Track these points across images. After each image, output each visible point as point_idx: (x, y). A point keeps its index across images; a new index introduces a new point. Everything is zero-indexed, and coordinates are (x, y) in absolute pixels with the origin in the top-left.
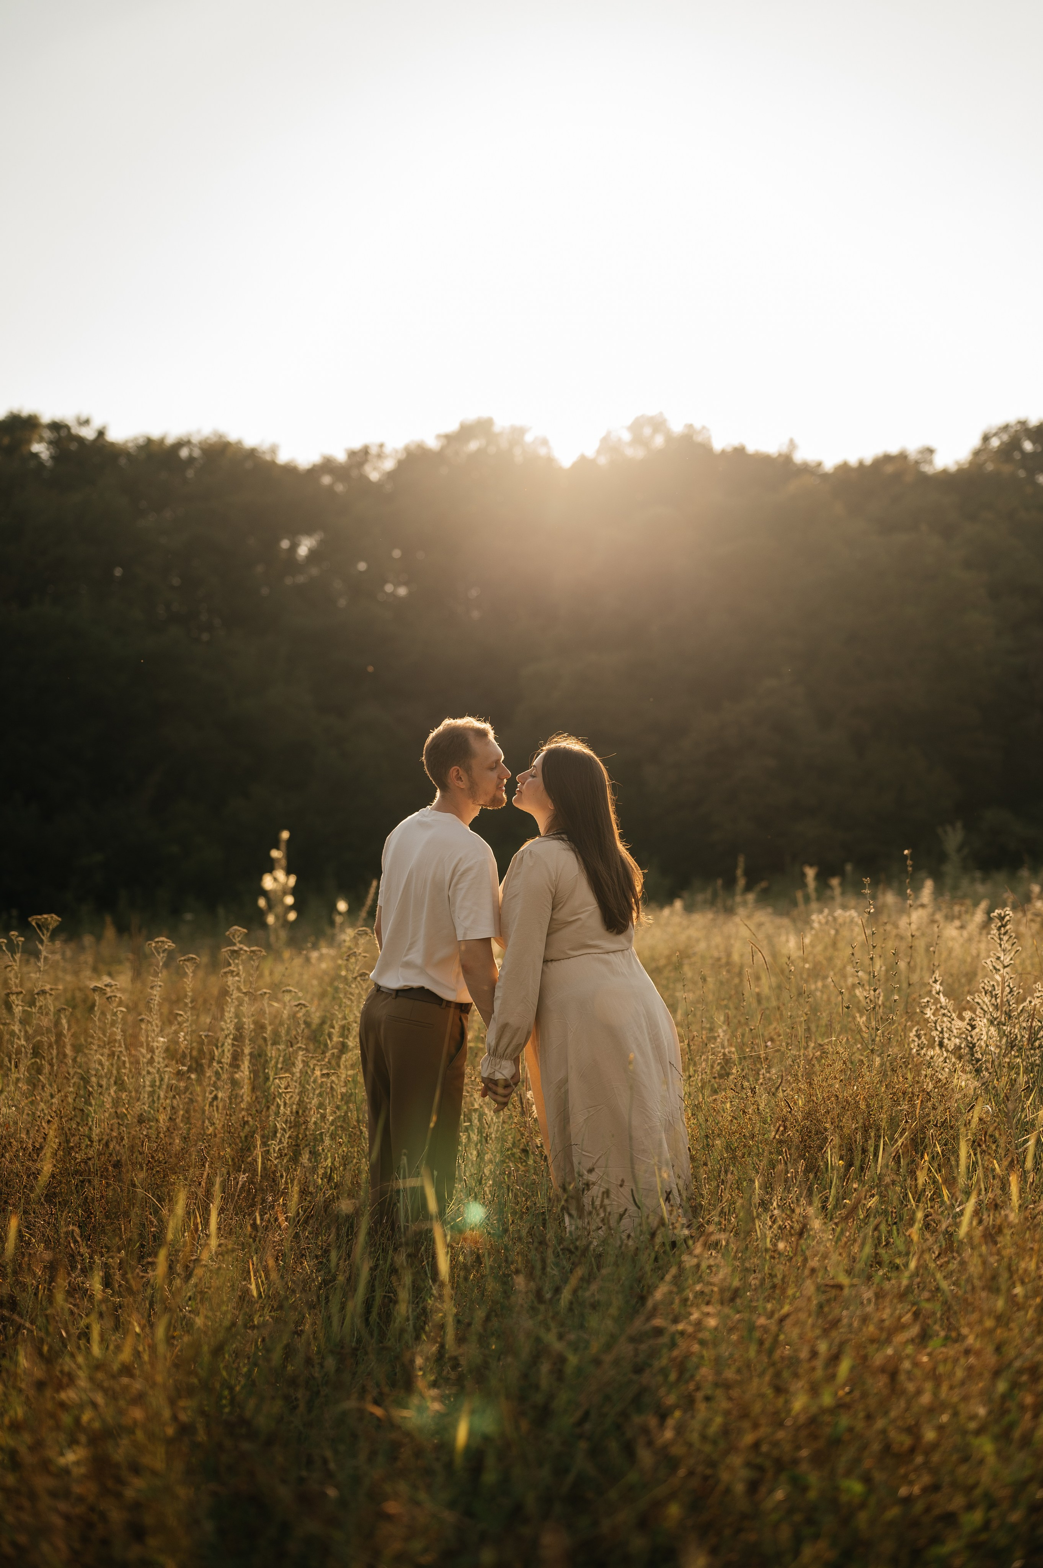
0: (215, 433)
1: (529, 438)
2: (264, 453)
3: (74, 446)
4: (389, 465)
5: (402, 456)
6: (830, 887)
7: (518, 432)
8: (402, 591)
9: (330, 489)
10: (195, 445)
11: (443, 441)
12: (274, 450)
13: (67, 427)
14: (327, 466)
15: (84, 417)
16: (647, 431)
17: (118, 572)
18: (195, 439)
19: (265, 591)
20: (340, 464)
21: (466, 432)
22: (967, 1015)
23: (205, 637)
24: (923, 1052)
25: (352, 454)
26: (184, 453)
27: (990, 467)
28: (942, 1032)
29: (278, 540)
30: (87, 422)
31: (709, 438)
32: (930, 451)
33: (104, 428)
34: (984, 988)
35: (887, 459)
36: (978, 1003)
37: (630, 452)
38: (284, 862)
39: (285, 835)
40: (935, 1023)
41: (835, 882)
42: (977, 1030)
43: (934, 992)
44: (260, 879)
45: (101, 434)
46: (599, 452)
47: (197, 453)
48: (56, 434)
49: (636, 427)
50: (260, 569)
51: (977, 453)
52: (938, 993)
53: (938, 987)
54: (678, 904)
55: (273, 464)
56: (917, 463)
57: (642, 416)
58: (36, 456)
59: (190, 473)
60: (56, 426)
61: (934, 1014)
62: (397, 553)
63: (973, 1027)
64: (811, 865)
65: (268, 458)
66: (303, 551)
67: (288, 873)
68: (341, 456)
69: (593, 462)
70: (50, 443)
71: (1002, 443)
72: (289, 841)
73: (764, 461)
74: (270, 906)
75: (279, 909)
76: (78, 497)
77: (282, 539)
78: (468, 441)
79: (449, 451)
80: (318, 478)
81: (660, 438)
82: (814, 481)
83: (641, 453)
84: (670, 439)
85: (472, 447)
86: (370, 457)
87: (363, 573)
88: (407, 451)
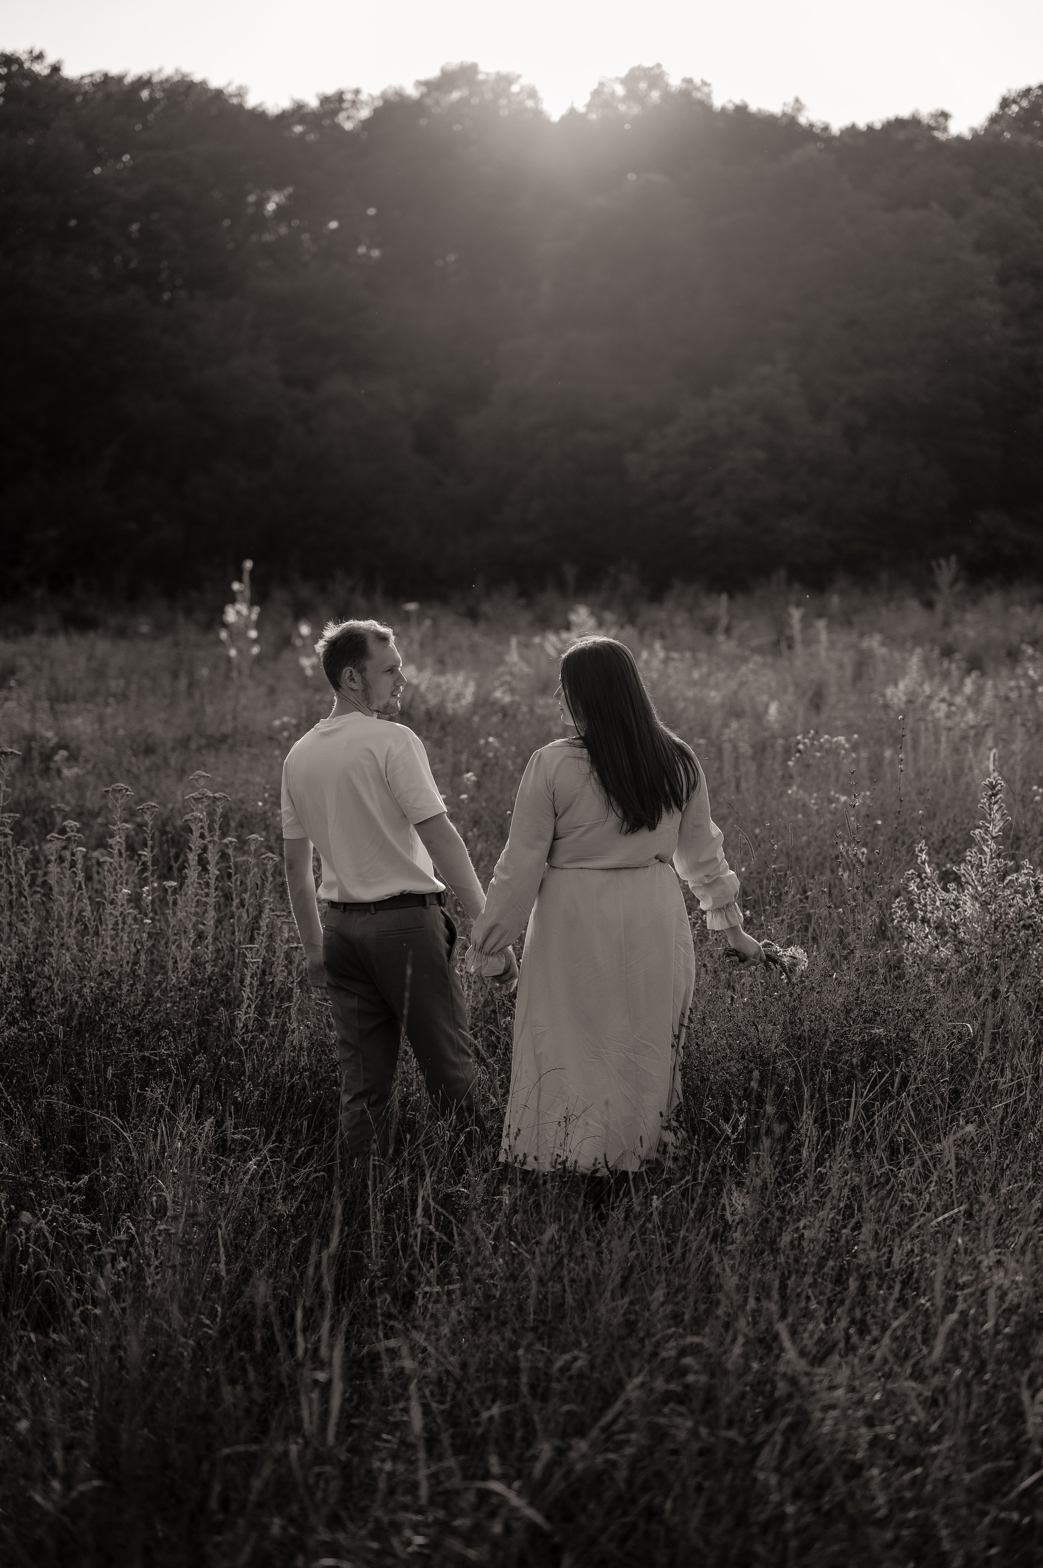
0: (179, 71)
1: (515, 88)
2: (230, 97)
3: (26, 82)
4: (364, 113)
5: (380, 103)
7: (505, 80)
8: (376, 254)
9: (301, 139)
10: (156, 85)
11: (423, 89)
12: (241, 93)
13: (19, 61)
14: (298, 113)
15: (36, 52)
16: (643, 85)
17: (73, 223)
18: (155, 79)
19: (230, 246)
20: (312, 110)
21: (449, 77)
23: (166, 296)
25: (325, 100)
26: (145, 94)
27: (1007, 135)
29: (245, 193)
30: (40, 57)
31: (709, 95)
32: (945, 115)
34: (970, 862)
35: (898, 124)
37: (622, 108)
38: (246, 594)
39: (248, 565)
44: (222, 611)
45: (56, 69)
46: (589, 106)
48: (7, 68)
49: (631, 79)
50: (226, 223)
51: (994, 120)
55: (240, 107)
56: (930, 128)
57: (639, 68)
59: (151, 117)
60: (7, 59)
62: (372, 211)
64: (798, 604)
65: (235, 101)
66: (271, 207)
68: (313, 103)
69: (583, 116)
70: (1, 78)
71: (1021, 108)
72: (252, 572)
73: (768, 122)
74: (233, 641)
75: (241, 643)
76: (31, 141)
77: (250, 193)
78: (450, 92)
79: (429, 101)
80: (289, 127)
81: (655, 95)
82: (820, 145)
83: (635, 110)
84: (667, 94)
85: (455, 95)
86: (345, 105)
87: (334, 231)
88: (384, 97)
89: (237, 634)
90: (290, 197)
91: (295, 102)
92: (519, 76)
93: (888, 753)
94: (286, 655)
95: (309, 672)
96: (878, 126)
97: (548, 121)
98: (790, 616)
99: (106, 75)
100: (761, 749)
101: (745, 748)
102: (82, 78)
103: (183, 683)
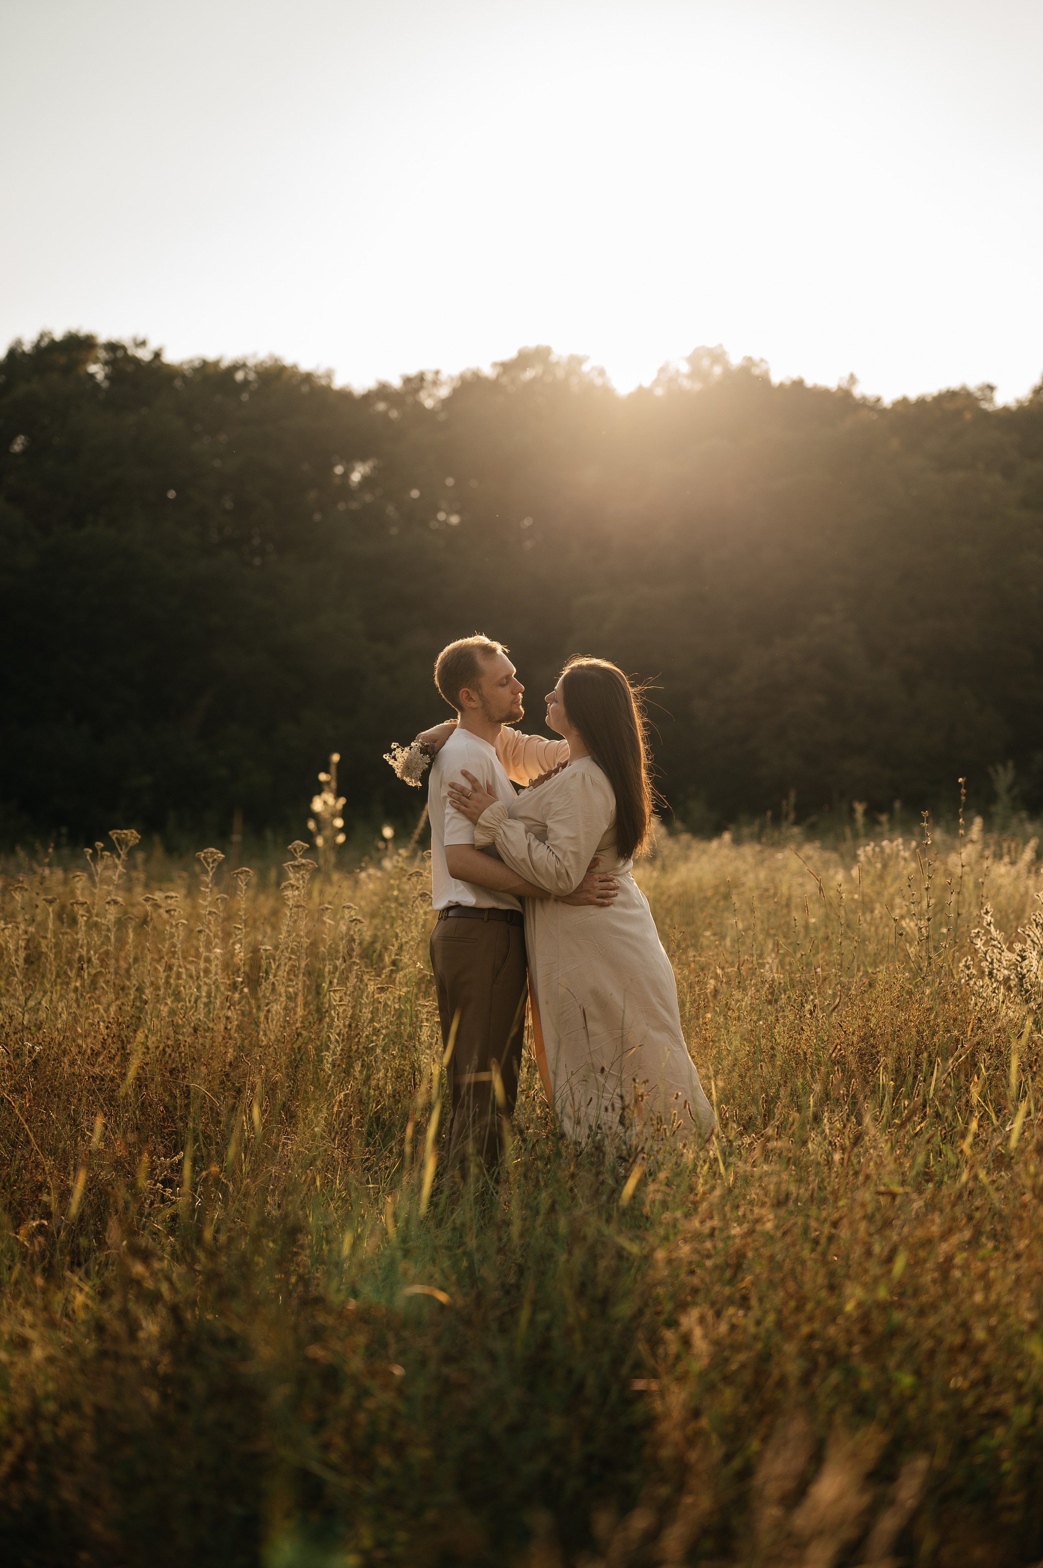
0: (271, 356)
1: (586, 368)
2: (319, 377)
3: (130, 368)
4: (444, 392)
5: (457, 384)
6: (879, 823)
7: (576, 361)
8: (455, 520)
9: (385, 415)
10: (250, 369)
11: (499, 369)
12: (329, 375)
13: (123, 348)
14: (383, 392)
15: (140, 338)
16: (706, 363)
17: (172, 494)
18: (251, 363)
19: (317, 517)
20: (396, 390)
21: (524, 359)
22: (1018, 947)
23: (257, 561)
24: (972, 982)
25: (407, 381)
26: (240, 376)
28: (992, 963)
29: (332, 466)
30: (143, 344)
31: (768, 371)
32: (991, 388)
33: (161, 349)
34: (1035, 920)
35: (949, 395)
36: (1029, 936)
37: (686, 384)
38: (334, 785)
39: (336, 758)
40: (985, 954)
41: (884, 818)
42: (1027, 962)
43: (985, 924)
44: (310, 801)
45: (157, 355)
46: (656, 382)
47: (252, 376)
48: (111, 355)
49: (694, 359)
50: (312, 495)
51: (1037, 391)
52: (989, 925)
53: (989, 918)
54: (727, 837)
55: (327, 390)
56: (977, 400)
58: (92, 376)
59: (245, 397)
60: (113, 347)
61: (983, 945)
62: (450, 482)
63: (1024, 958)
64: (860, 801)
65: (323, 382)
66: (356, 477)
67: (337, 796)
68: (396, 382)
69: (650, 393)
70: (106, 363)
72: (339, 764)
73: (822, 394)
74: (319, 829)
75: (328, 832)
76: (134, 419)
77: (336, 465)
78: (524, 369)
79: (504, 380)
80: (373, 404)
81: (718, 370)
82: (872, 416)
83: (697, 386)
84: (728, 373)
85: (529, 374)
86: (425, 384)
87: (415, 500)
88: (463, 379)
89: (323, 823)
90: (374, 469)
91: (380, 384)
96: (929, 397)
97: (617, 399)
99: (204, 361)
102: (183, 363)
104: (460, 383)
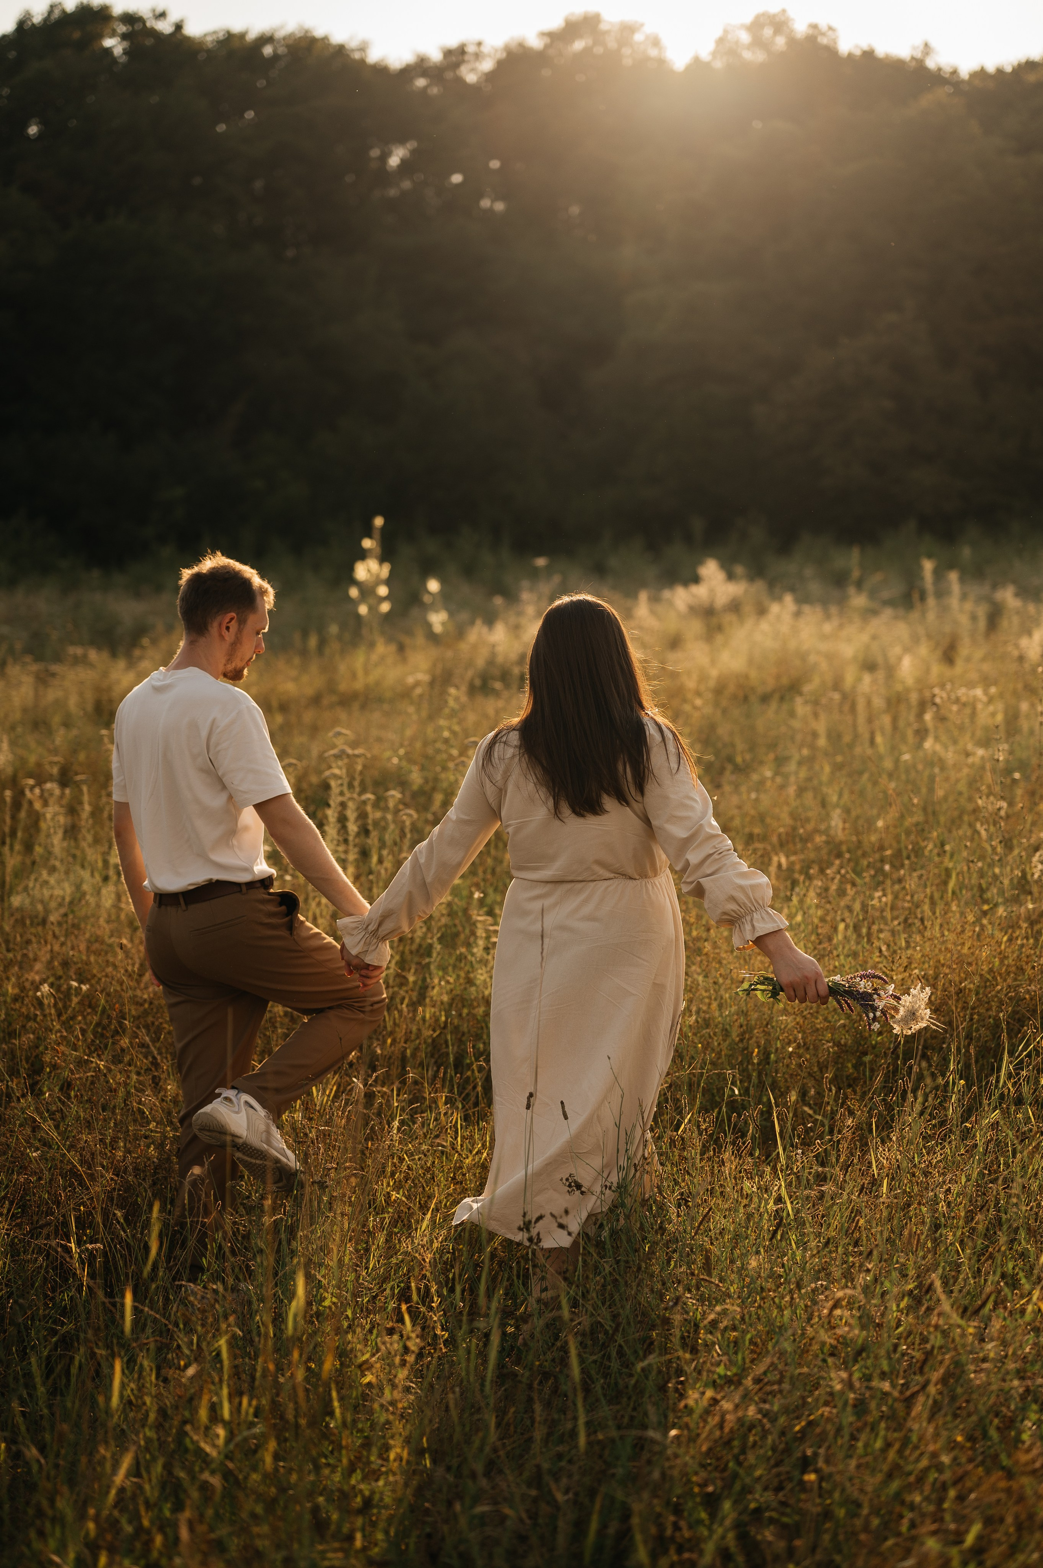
0: (301, 27)
1: (638, 37)
2: (353, 51)
3: (149, 42)
4: (487, 65)
5: (501, 55)
6: (948, 582)
7: (628, 29)
8: (499, 206)
9: (424, 93)
10: (279, 41)
11: (547, 40)
12: (363, 48)
13: (141, 20)
14: (421, 67)
15: (159, 10)
16: (768, 32)
17: (197, 181)
18: (280, 34)
19: (353, 201)
20: (435, 63)
21: (572, 27)
23: (290, 253)
25: (448, 53)
26: (268, 50)
29: (368, 148)
30: (162, 15)
31: (835, 41)
33: (182, 21)
35: (1029, 65)
37: (747, 55)
38: (377, 551)
39: (379, 522)
41: (951, 576)
44: (352, 569)
45: (179, 27)
46: (714, 54)
48: (129, 27)
49: (756, 26)
50: (349, 178)
55: (362, 62)
57: (763, 14)
58: (108, 51)
59: (274, 73)
60: (130, 19)
62: (494, 165)
65: (357, 56)
66: (394, 161)
68: (436, 56)
69: (707, 65)
70: (124, 37)
72: (383, 529)
73: (895, 66)
74: (363, 598)
75: (372, 600)
76: (155, 99)
77: (372, 147)
78: (573, 40)
79: (551, 52)
80: (411, 80)
81: (780, 42)
82: (949, 89)
83: (761, 57)
84: (792, 41)
85: (578, 45)
86: (466, 58)
87: (458, 186)
88: (507, 48)
89: (367, 591)
90: (413, 152)
91: (418, 56)
92: (642, 25)
93: (1024, 706)
94: (415, 612)
95: (438, 628)
96: (1009, 69)
97: (672, 72)
98: (920, 568)
99: (228, 32)
100: (895, 702)
101: (878, 702)
102: (205, 35)
103: (313, 642)
104: (504, 55)
